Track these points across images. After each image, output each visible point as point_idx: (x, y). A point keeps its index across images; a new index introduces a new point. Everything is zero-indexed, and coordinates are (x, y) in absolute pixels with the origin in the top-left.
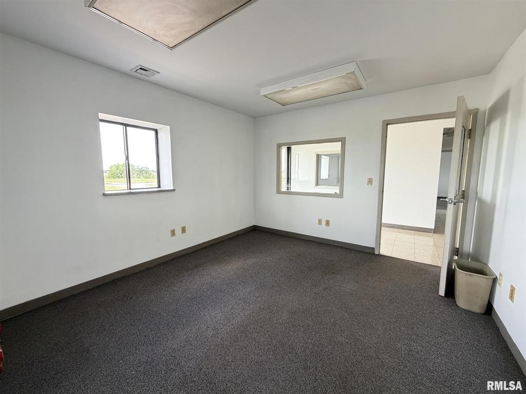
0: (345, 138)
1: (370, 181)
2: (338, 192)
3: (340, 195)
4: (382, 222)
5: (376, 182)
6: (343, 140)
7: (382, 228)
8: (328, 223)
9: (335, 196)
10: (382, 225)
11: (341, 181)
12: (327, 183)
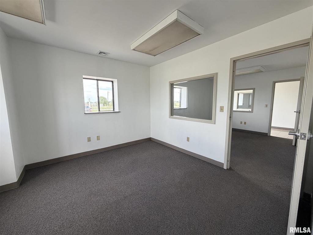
0: (255, 88)
1: (267, 106)
2: (251, 111)
3: (252, 112)
4: (272, 126)
5: (269, 106)
6: (254, 89)
7: (271, 129)
8: (245, 123)
9: (249, 112)
10: (271, 127)
11: (252, 107)
12: (241, 107)
